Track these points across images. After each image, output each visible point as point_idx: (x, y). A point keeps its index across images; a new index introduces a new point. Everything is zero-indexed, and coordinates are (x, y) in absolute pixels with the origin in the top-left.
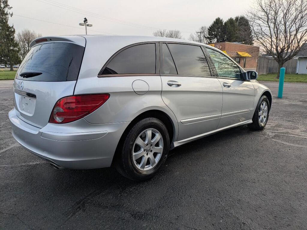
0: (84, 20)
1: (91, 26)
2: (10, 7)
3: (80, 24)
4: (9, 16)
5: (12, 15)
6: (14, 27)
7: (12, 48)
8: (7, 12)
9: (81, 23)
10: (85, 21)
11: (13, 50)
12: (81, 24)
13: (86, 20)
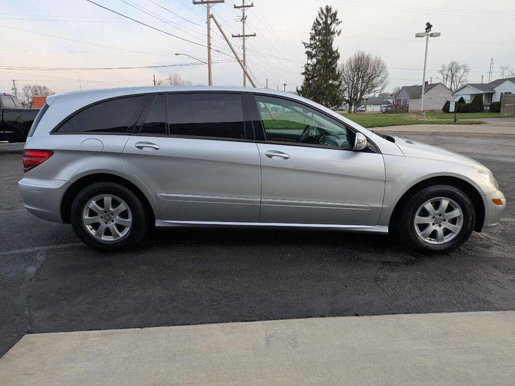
0: (426, 27)
1: (438, 35)
2: (339, 21)
3: (416, 34)
4: (336, 35)
5: (339, 33)
6: (338, 51)
7: (330, 82)
8: (334, 30)
9: (418, 34)
10: (427, 29)
11: (332, 85)
12: (418, 36)
13: (429, 26)
